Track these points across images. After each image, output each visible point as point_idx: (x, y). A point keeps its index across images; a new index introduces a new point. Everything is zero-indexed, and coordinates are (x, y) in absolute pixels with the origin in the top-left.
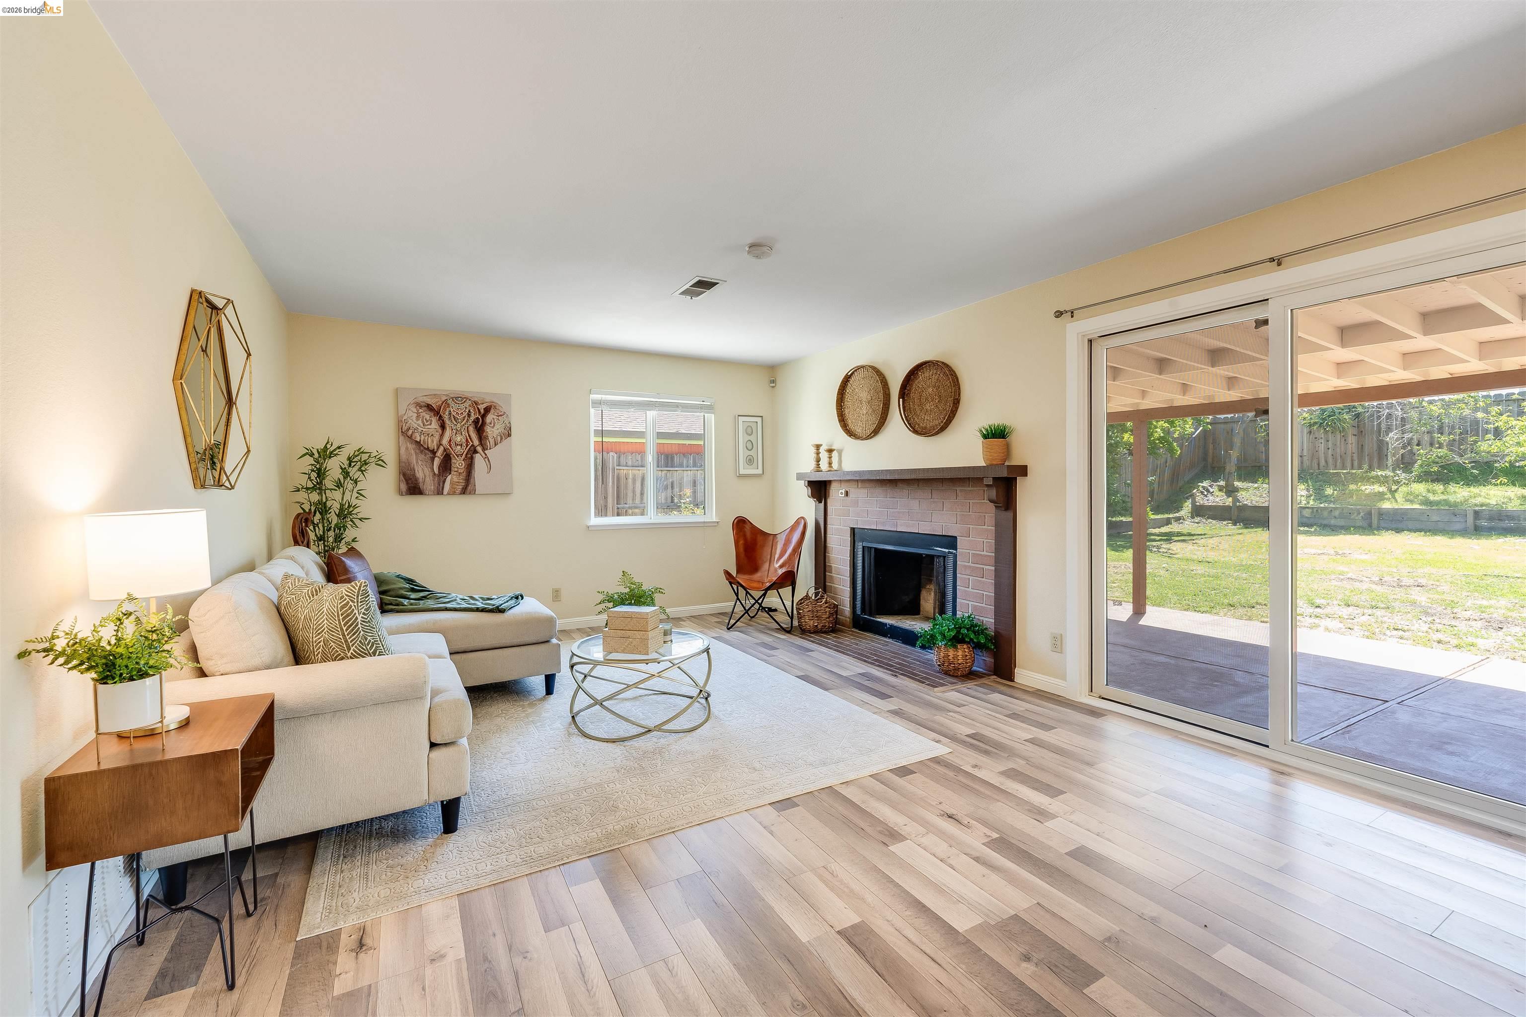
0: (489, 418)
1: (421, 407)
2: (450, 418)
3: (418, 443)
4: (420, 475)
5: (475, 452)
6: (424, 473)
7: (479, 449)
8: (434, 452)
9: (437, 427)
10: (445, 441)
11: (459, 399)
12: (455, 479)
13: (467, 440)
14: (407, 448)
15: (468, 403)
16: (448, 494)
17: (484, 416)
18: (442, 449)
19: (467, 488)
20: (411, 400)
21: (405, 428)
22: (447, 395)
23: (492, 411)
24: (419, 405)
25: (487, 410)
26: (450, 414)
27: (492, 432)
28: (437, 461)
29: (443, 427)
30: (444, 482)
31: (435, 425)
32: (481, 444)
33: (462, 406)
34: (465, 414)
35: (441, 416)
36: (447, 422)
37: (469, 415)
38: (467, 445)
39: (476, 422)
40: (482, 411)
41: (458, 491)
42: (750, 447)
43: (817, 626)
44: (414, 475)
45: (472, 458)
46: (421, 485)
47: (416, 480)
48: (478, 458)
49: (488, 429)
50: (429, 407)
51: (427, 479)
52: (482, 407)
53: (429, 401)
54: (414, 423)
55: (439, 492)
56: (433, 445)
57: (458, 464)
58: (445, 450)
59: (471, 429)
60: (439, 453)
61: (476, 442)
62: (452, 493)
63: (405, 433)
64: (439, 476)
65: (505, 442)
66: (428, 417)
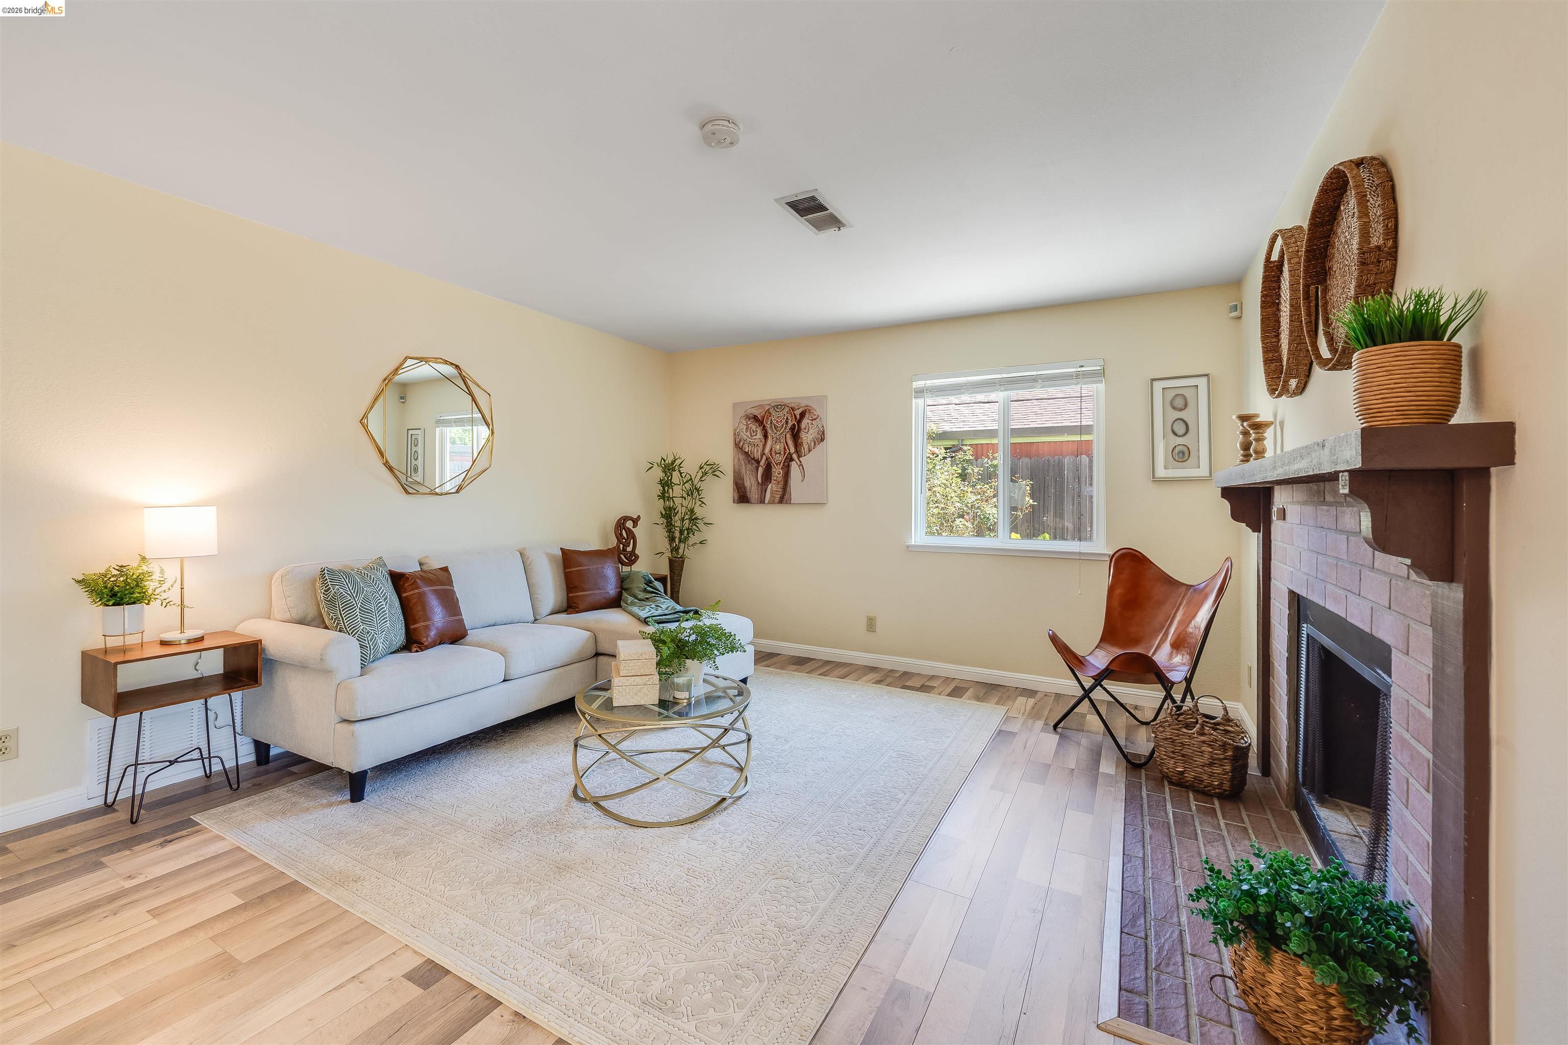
0: (805, 422)
1: (749, 419)
2: (771, 427)
3: (747, 453)
4: (747, 484)
5: (792, 460)
6: (751, 483)
7: (795, 456)
8: (758, 462)
9: (761, 437)
10: (767, 451)
11: (779, 406)
12: (775, 489)
13: (785, 449)
14: (739, 459)
15: (787, 409)
16: (769, 503)
17: (799, 422)
18: (764, 457)
19: (783, 498)
20: (742, 414)
21: (738, 440)
22: (770, 405)
23: (807, 415)
24: (748, 417)
25: (803, 415)
26: (771, 423)
27: (807, 437)
28: (761, 470)
29: (766, 436)
30: (766, 491)
31: (759, 435)
32: (797, 452)
33: (781, 414)
34: (784, 421)
35: (764, 426)
36: (769, 431)
37: (787, 422)
38: (785, 453)
39: (792, 428)
40: (798, 417)
41: (777, 500)
42: (1180, 429)
43: (1182, 773)
44: (743, 484)
45: (788, 466)
46: (748, 494)
47: (745, 488)
48: (794, 465)
49: (803, 435)
50: (755, 418)
51: (753, 488)
52: (798, 412)
53: (757, 412)
54: (745, 435)
55: (762, 501)
56: (757, 455)
57: (777, 472)
58: (767, 459)
59: (788, 436)
60: (762, 463)
61: (792, 450)
62: (772, 502)
63: (738, 446)
64: (762, 484)
65: (819, 447)
66: (754, 428)
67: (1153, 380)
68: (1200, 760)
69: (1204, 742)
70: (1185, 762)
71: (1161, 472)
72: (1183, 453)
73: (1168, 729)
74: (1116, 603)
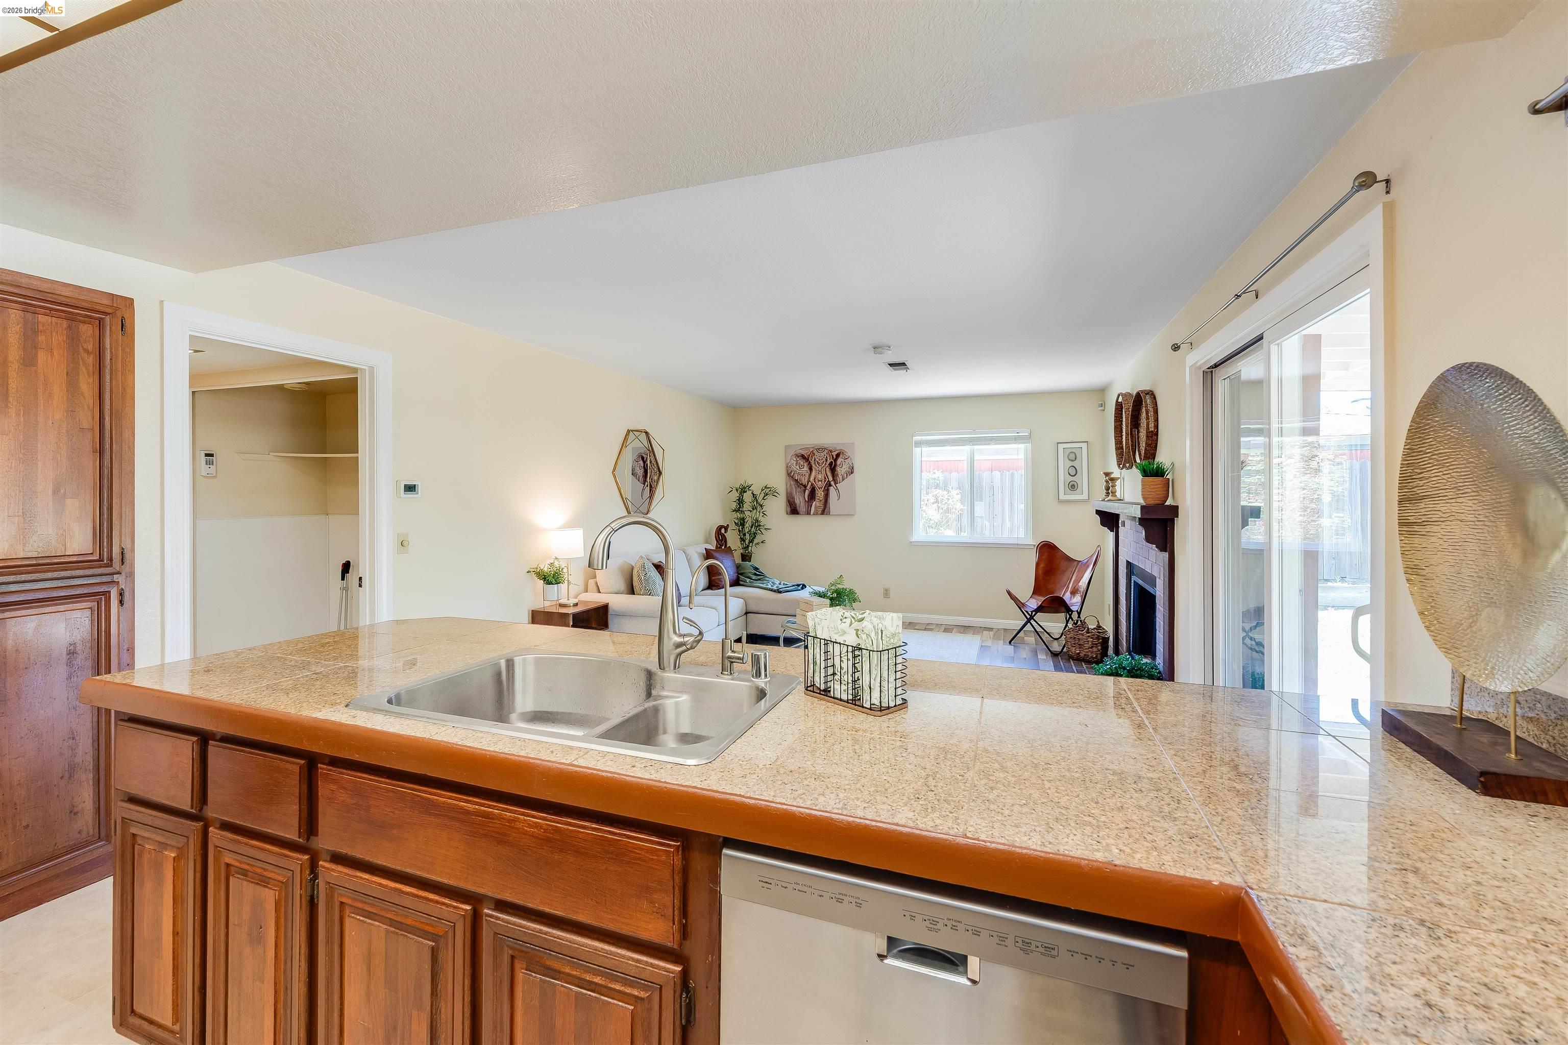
0: (839, 461)
1: (798, 457)
2: (815, 463)
3: (796, 480)
4: (797, 501)
5: (830, 485)
6: (800, 500)
7: (832, 483)
8: (805, 486)
9: (808, 469)
10: (812, 479)
11: (820, 449)
12: (818, 505)
13: (825, 478)
14: (791, 484)
15: (826, 451)
16: (814, 514)
17: (836, 460)
18: (810, 483)
19: (825, 510)
20: (793, 453)
21: (789, 471)
22: (813, 448)
23: (841, 456)
24: (797, 456)
25: (838, 455)
26: (815, 460)
27: (841, 471)
28: (807, 492)
29: (811, 469)
30: (811, 506)
31: (806, 468)
32: (834, 480)
33: (822, 454)
34: (824, 459)
35: (810, 462)
36: (813, 466)
37: (826, 460)
38: (825, 481)
39: (831, 464)
40: (835, 457)
41: (820, 513)
42: (1073, 472)
43: (1078, 653)
44: (794, 502)
45: (828, 490)
46: (798, 508)
47: (795, 505)
48: (832, 489)
49: (838, 469)
50: (803, 457)
51: (802, 504)
52: (834, 454)
53: (803, 453)
54: (795, 468)
55: (808, 513)
56: (805, 481)
57: (820, 494)
58: (812, 485)
59: (828, 469)
60: (808, 488)
61: (831, 479)
62: (816, 514)
63: (790, 475)
64: (808, 502)
65: (850, 477)
66: (802, 463)
67: (1058, 443)
68: (1087, 646)
69: (1089, 637)
70: (1080, 648)
71: (1062, 497)
72: (1074, 485)
73: (1072, 632)
74: (1040, 572)
